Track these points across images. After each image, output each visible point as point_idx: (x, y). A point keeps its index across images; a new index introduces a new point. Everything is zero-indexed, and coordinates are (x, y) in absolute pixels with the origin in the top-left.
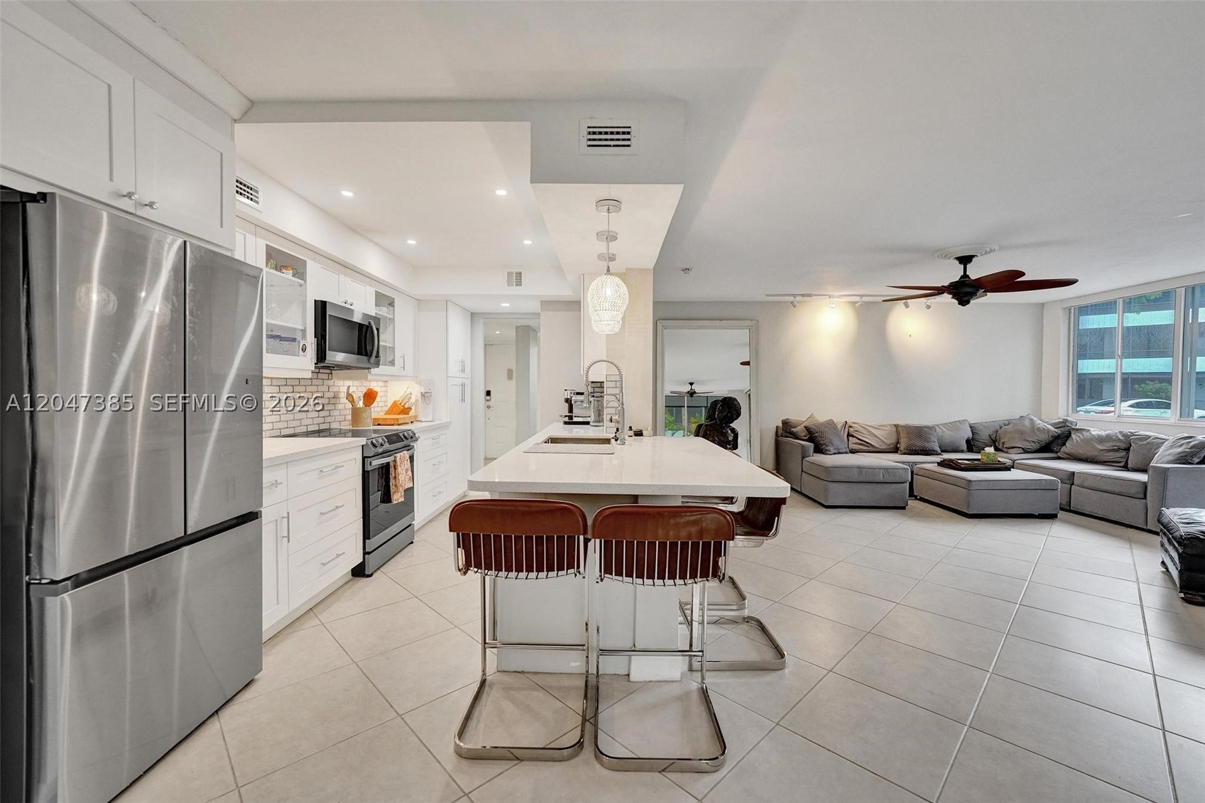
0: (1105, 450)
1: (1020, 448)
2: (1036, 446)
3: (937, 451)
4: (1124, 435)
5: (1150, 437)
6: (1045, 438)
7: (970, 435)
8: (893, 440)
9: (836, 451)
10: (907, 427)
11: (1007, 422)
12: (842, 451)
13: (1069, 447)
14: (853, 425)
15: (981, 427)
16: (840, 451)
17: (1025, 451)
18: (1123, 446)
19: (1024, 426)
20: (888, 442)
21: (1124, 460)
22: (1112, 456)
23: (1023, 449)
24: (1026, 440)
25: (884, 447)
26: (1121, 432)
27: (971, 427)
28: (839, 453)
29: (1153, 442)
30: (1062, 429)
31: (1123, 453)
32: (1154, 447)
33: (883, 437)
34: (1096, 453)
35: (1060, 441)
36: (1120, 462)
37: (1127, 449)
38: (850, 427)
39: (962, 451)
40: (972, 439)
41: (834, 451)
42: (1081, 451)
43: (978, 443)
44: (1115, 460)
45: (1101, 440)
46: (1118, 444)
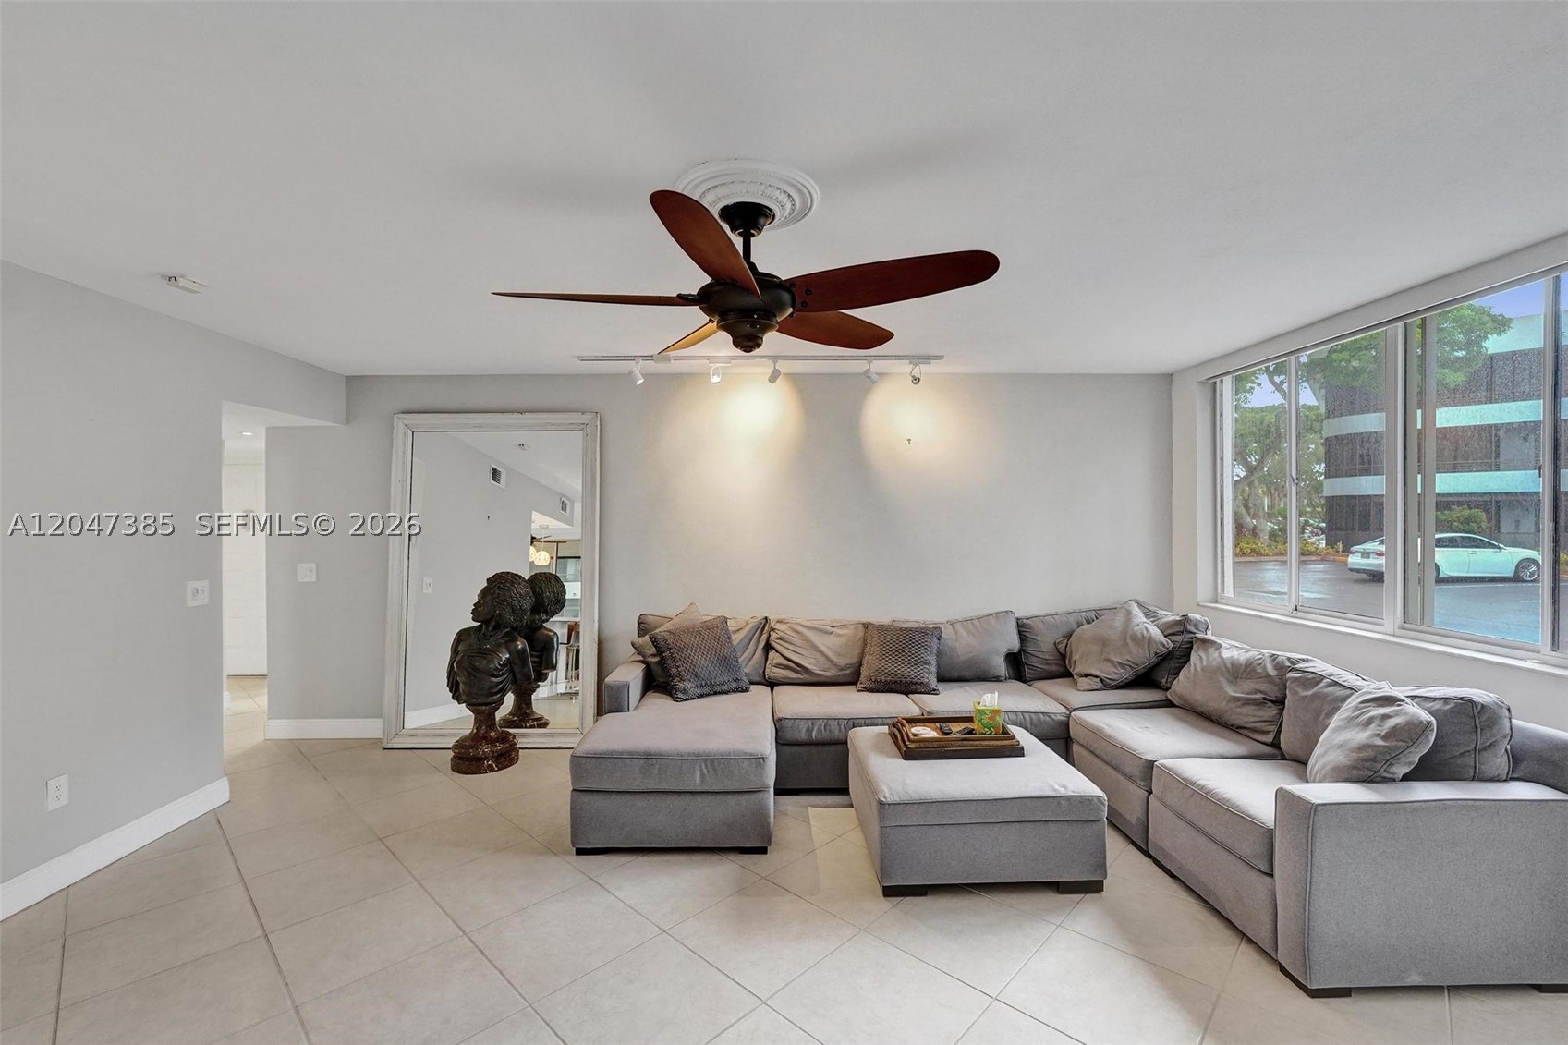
0: (1238, 699)
1: (1097, 677)
2: (1126, 675)
3: (926, 685)
4: (1280, 668)
5: (1322, 678)
6: (1143, 658)
7: (1015, 644)
8: (849, 659)
9: (706, 690)
10: (882, 629)
11: (1092, 615)
12: (725, 688)
13: (1183, 684)
14: (778, 626)
15: (1041, 626)
16: (717, 689)
17: (1107, 685)
18: (1273, 693)
19: (1111, 627)
20: (843, 661)
21: (1274, 728)
22: (1247, 715)
23: (1101, 680)
24: (1109, 660)
25: (831, 673)
26: (1273, 657)
27: (1019, 626)
28: (716, 693)
29: (1326, 695)
30: (1174, 638)
31: (1271, 712)
32: (1327, 708)
33: (834, 649)
34: (1223, 705)
35: (1173, 664)
36: (1267, 733)
37: (1280, 702)
38: (773, 630)
39: (997, 679)
40: (1022, 650)
41: (699, 691)
42: (1200, 696)
43: (1034, 659)
44: (1258, 725)
45: (1239, 672)
46: (1264, 687)
